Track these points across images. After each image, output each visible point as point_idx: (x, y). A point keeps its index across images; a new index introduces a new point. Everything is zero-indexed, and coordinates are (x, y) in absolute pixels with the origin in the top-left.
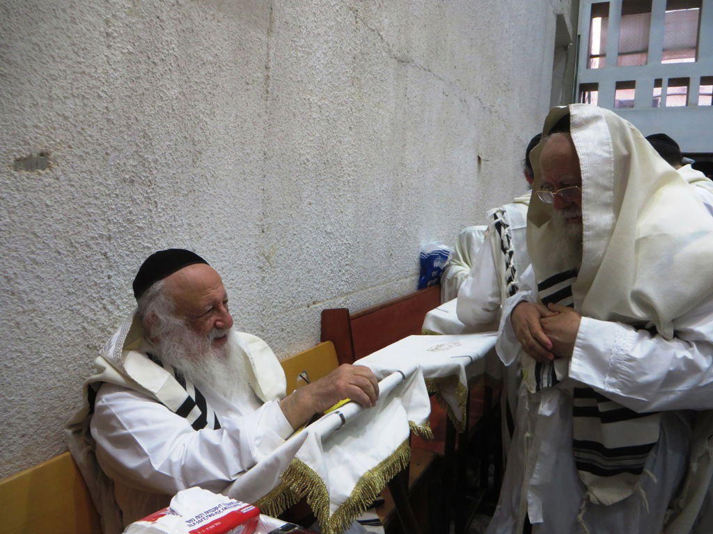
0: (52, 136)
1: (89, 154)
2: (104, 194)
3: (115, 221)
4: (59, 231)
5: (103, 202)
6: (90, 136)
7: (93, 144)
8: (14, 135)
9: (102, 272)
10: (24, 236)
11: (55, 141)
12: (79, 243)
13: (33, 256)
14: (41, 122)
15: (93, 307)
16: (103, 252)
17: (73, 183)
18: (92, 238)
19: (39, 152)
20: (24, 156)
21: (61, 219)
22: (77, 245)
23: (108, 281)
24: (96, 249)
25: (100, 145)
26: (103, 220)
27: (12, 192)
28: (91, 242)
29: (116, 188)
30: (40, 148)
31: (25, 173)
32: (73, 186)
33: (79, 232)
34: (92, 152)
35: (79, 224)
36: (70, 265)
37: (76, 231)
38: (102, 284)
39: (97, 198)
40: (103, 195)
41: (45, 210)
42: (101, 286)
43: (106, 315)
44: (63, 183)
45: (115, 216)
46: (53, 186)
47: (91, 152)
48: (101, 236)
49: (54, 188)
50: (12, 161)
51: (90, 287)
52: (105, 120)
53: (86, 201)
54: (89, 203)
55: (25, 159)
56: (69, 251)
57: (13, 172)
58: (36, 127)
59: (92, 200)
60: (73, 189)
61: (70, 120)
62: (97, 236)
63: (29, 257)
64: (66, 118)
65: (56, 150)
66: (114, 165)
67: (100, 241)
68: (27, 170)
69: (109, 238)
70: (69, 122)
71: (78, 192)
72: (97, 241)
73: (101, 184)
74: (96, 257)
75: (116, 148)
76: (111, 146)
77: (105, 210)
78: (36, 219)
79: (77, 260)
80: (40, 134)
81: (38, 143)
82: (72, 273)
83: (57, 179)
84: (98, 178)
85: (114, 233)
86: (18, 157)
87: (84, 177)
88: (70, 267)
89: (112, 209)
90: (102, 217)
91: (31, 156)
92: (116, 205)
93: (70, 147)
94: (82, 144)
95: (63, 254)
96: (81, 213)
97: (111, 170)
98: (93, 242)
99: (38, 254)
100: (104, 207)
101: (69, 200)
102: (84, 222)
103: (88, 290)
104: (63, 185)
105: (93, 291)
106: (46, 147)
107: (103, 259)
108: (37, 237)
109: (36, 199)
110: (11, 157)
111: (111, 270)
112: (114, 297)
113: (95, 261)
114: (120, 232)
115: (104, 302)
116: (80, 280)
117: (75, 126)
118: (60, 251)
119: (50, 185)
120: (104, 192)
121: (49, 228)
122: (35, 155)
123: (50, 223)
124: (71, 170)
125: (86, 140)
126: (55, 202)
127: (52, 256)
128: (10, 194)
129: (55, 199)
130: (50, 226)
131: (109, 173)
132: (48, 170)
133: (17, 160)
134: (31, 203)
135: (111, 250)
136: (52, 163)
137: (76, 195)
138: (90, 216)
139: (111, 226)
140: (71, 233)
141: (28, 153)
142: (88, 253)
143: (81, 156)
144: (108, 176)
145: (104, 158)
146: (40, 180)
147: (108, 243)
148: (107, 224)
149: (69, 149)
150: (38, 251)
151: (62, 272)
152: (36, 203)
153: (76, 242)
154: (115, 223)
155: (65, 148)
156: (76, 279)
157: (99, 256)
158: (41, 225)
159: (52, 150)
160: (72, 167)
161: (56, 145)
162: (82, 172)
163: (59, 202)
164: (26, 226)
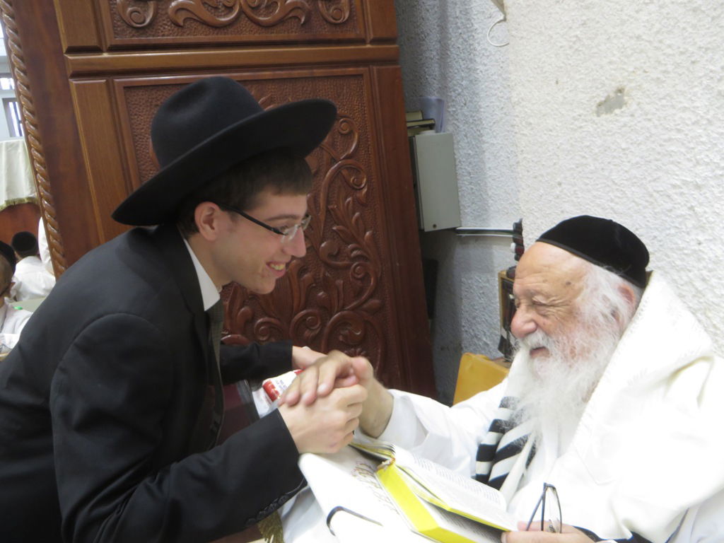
0: (625, 67)
1: (668, 72)
2: (689, 122)
3: (707, 160)
4: (635, 177)
5: (687, 135)
6: (670, 46)
7: (673, 55)
8: (594, 80)
9: (688, 233)
10: (605, 183)
11: (627, 71)
12: (658, 192)
13: (612, 205)
14: (614, 55)
15: (676, 277)
16: (689, 205)
17: (649, 117)
18: (674, 186)
19: (614, 90)
20: (603, 99)
21: (637, 163)
22: (655, 194)
23: (696, 248)
24: (679, 201)
25: (682, 53)
26: (689, 160)
27: (594, 139)
28: (671, 192)
29: (708, 111)
30: (615, 85)
31: (604, 116)
32: (649, 120)
33: (658, 178)
34: (673, 67)
35: (658, 169)
36: (648, 219)
37: (655, 176)
38: (686, 249)
39: (679, 131)
40: (688, 125)
41: (621, 155)
42: (686, 252)
43: (694, 293)
44: (639, 119)
45: (707, 153)
46: (629, 125)
47: (670, 68)
48: (685, 183)
49: (630, 127)
50: (594, 108)
51: (672, 249)
52: (691, 13)
53: (666, 137)
54: (670, 140)
55: (605, 101)
56: (647, 201)
57: (595, 118)
58: (610, 63)
59: (674, 135)
60: (649, 125)
61: (644, 37)
62: (678, 183)
63: (609, 205)
64: (638, 38)
65: (630, 81)
66: (705, 75)
67: (685, 190)
68: (607, 113)
69: (698, 187)
70: (643, 40)
71: (656, 127)
72: (682, 190)
73: (685, 109)
74: (679, 212)
75: (707, 49)
76: (700, 48)
77: (692, 145)
78: (615, 165)
79: (656, 214)
80: (615, 70)
81: (613, 80)
82: (651, 229)
83: (632, 116)
84: (680, 102)
85: (705, 178)
86: (598, 101)
87: (663, 106)
88: (648, 221)
89: (703, 143)
90: (688, 156)
91: (609, 96)
92: (708, 135)
93: (645, 72)
94: (659, 62)
95: (641, 204)
96: (659, 153)
97: (701, 83)
98: (674, 191)
99: (617, 203)
100: (689, 142)
101: (647, 138)
102: (663, 164)
103: (670, 253)
104: (639, 122)
105: (675, 255)
106: (620, 82)
107: (690, 215)
108: (616, 184)
109: (613, 143)
110: (592, 104)
111: (703, 232)
112: (705, 273)
113: (678, 217)
114: (716, 177)
115: (691, 275)
116: (659, 238)
117: (649, 42)
118: (636, 200)
119: (625, 125)
120: (690, 119)
121: (625, 174)
122: (612, 95)
123: (626, 169)
124: (647, 100)
125: (664, 54)
126: (632, 144)
127: (630, 206)
128: (592, 141)
129: (632, 140)
130: (626, 171)
131: (696, 89)
132: (624, 108)
133: (600, 105)
134: (609, 148)
135: (701, 204)
136: (626, 98)
137: (653, 131)
138: (671, 155)
139: (699, 169)
140: (649, 179)
141: (606, 95)
142: (669, 206)
143: (658, 79)
144: (695, 95)
145: (688, 69)
146: (617, 121)
147: (696, 193)
148: (695, 166)
149: (645, 74)
150: (617, 200)
151: (640, 226)
152: (613, 147)
153: (655, 191)
154: (708, 164)
155: (640, 75)
156: (655, 237)
157: (684, 211)
158: (619, 171)
159: (625, 83)
160: (648, 96)
161: (629, 76)
162: (660, 99)
163: (635, 143)
164: (606, 173)
